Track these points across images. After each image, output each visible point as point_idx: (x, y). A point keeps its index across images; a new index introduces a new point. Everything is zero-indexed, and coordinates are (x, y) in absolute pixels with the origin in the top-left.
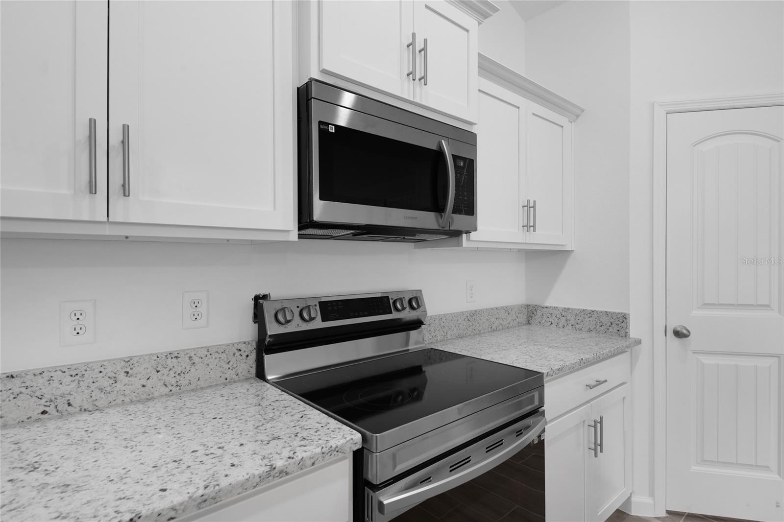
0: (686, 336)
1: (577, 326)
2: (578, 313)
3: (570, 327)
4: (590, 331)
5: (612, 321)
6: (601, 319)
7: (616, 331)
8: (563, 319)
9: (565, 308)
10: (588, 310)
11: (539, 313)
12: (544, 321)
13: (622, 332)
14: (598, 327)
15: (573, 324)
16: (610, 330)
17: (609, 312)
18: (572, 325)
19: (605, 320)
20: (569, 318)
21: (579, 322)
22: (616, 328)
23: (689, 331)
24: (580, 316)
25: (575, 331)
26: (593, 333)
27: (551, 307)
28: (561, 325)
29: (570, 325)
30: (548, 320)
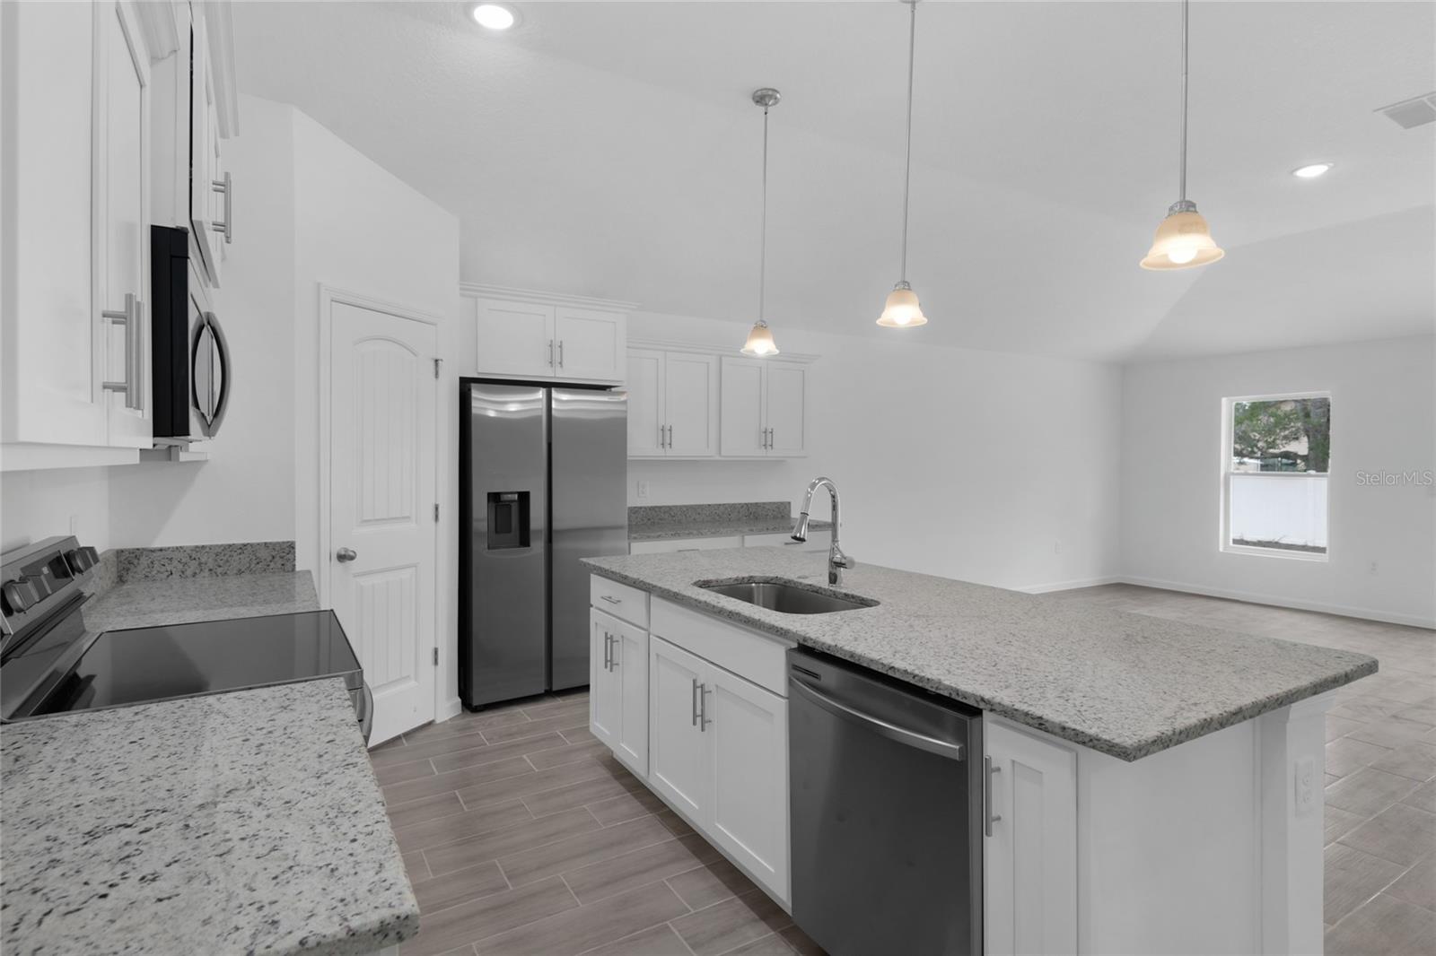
0: (352, 558)
1: (219, 570)
2: (220, 550)
3: (206, 573)
4: (240, 572)
5: (274, 554)
6: (258, 555)
7: (280, 566)
8: (194, 564)
9: (197, 547)
10: (238, 545)
11: (144, 561)
12: (154, 573)
13: (288, 566)
14: (253, 565)
15: (211, 567)
16: (271, 567)
17: (270, 543)
18: (211, 570)
19: (264, 554)
20: (203, 560)
21: (221, 563)
22: (280, 562)
23: (355, 553)
24: (224, 555)
25: (215, 578)
26: (247, 576)
27: (169, 548)
28: (189, 572)
29: (207, 570)
30: (163, 569)
